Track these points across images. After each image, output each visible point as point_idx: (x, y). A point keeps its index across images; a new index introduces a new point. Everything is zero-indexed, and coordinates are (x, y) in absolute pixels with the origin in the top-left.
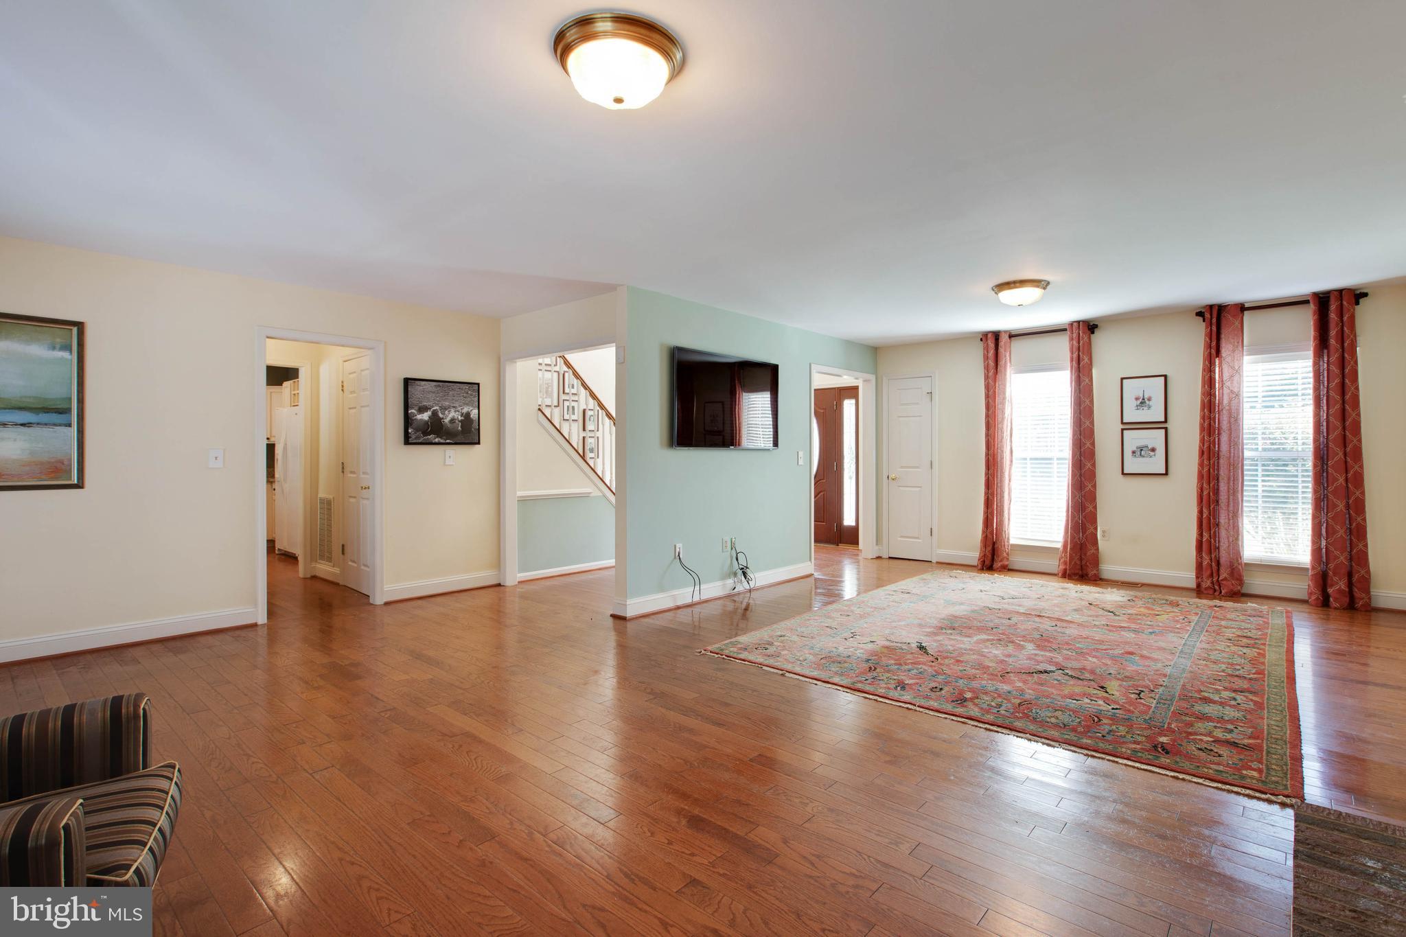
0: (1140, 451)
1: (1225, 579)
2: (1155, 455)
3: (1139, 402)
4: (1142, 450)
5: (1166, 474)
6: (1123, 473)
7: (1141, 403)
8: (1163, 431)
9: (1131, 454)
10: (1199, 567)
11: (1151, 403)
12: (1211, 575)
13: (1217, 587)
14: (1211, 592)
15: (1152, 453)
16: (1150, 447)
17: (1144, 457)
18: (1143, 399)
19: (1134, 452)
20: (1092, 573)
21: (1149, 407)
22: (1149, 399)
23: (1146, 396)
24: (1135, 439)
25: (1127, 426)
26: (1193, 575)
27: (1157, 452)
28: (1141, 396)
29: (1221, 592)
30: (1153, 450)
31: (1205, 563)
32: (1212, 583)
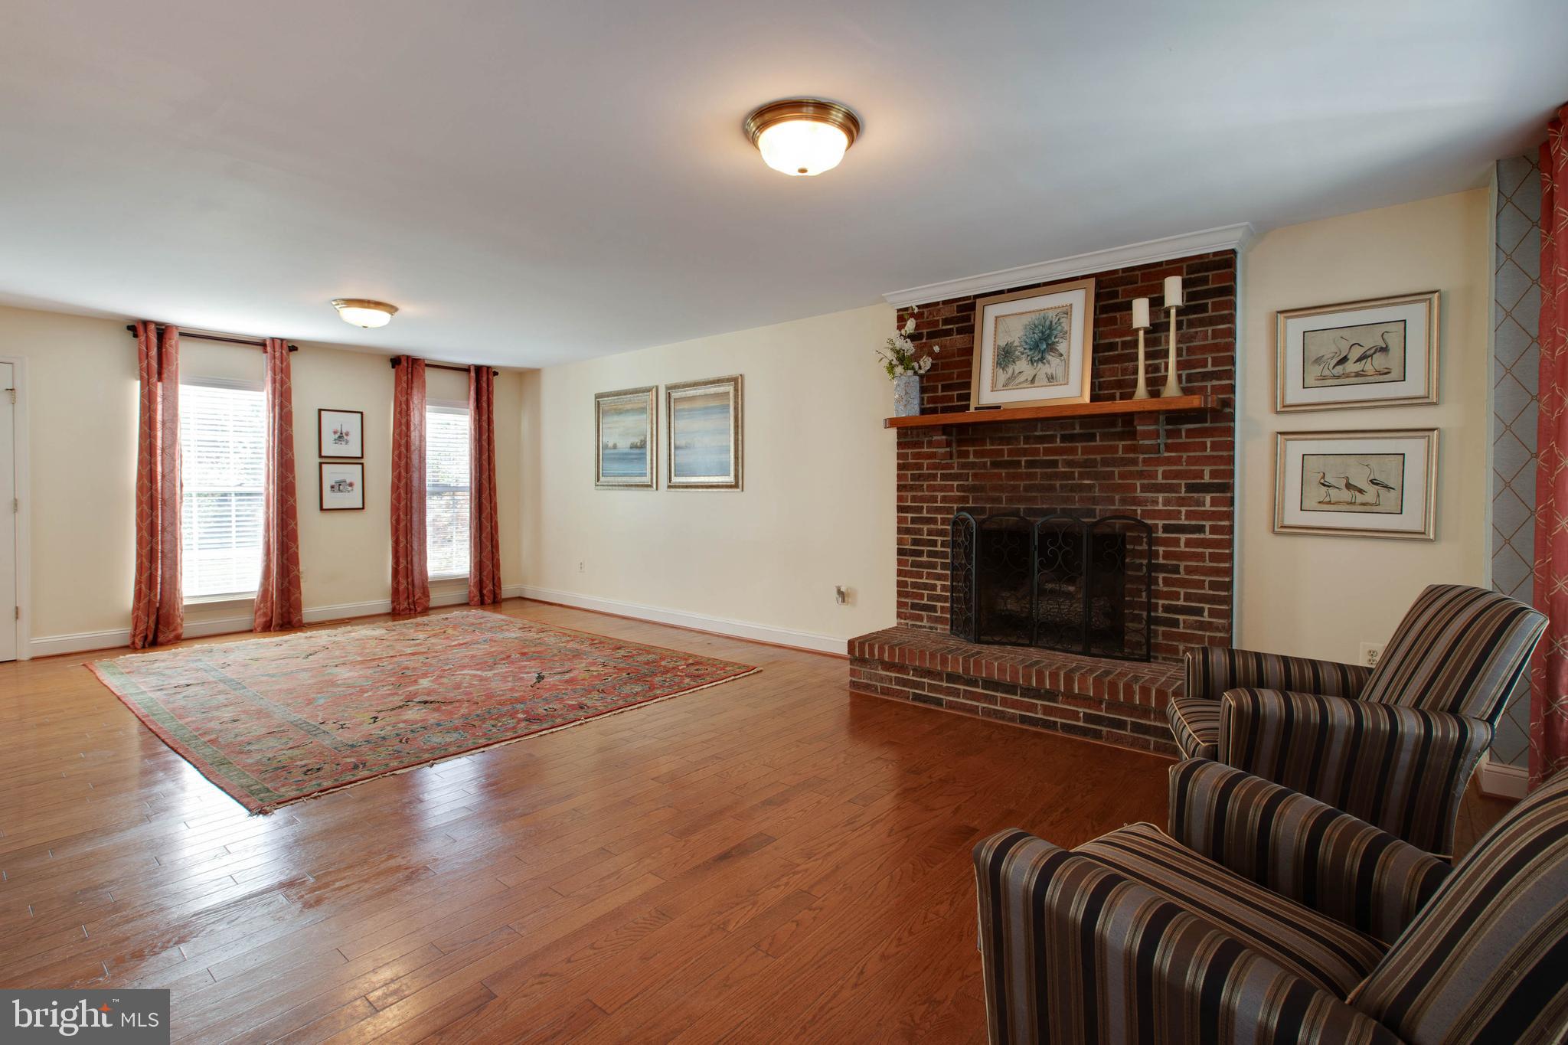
0: (339, 486)
1: (420, 598)
2: (352, 490)
3: (337, 436)
4: (340, 485)
5: (363, 508)
6: (322, 509)
7: (340, 437)
8: (360, 466)
9: (329, 488)
10: (396, 592)
11: (349, 438)
12: (408, 597)
13: (412, 607)
14: (408, 611)
15: (350, 488)
16: (348, 482)
17: (342, 491)
18: (341, 434)
19: (332, 487)
20: (296, 619)
21: (347, 442)
22: (347, 434)
23: (344, 431)
24: (332, 473)
25: (324, 460)
26: (388, 601)
27: (355, 487)
28: (339, 429)
29: (416, 610)
30: (351, 485)
31: (402, 588)
32: (409, 604)
